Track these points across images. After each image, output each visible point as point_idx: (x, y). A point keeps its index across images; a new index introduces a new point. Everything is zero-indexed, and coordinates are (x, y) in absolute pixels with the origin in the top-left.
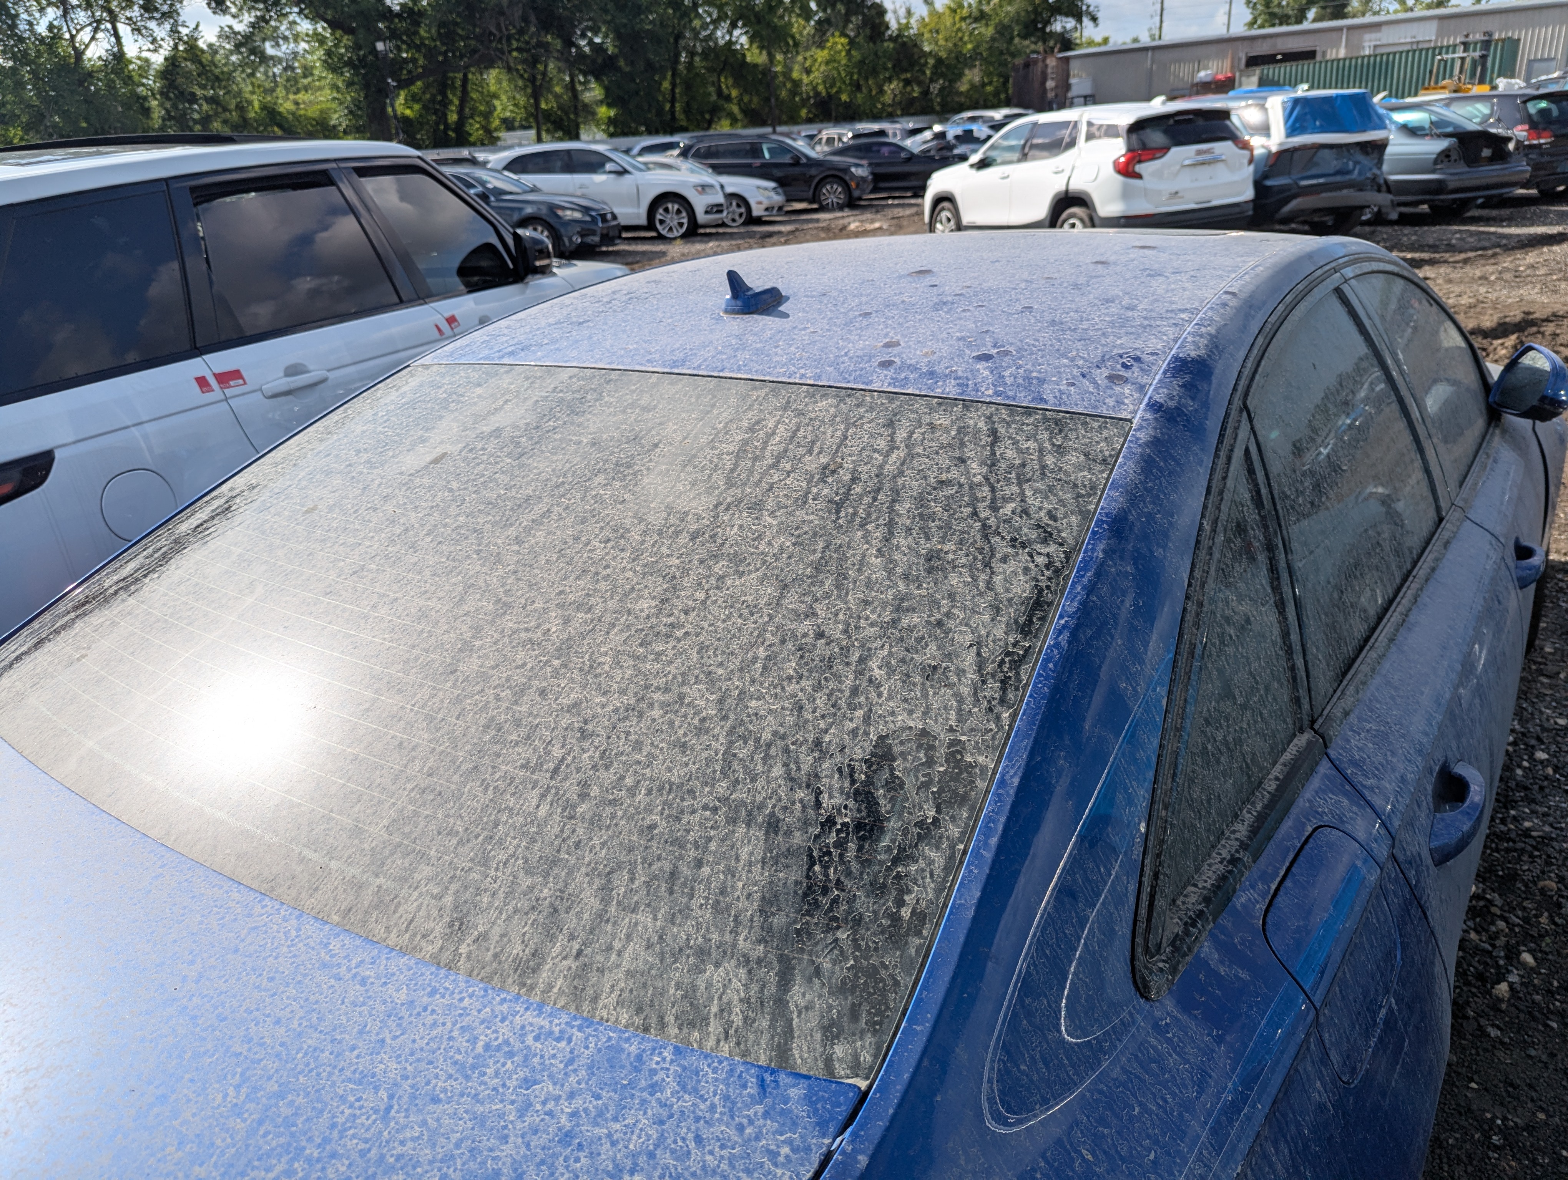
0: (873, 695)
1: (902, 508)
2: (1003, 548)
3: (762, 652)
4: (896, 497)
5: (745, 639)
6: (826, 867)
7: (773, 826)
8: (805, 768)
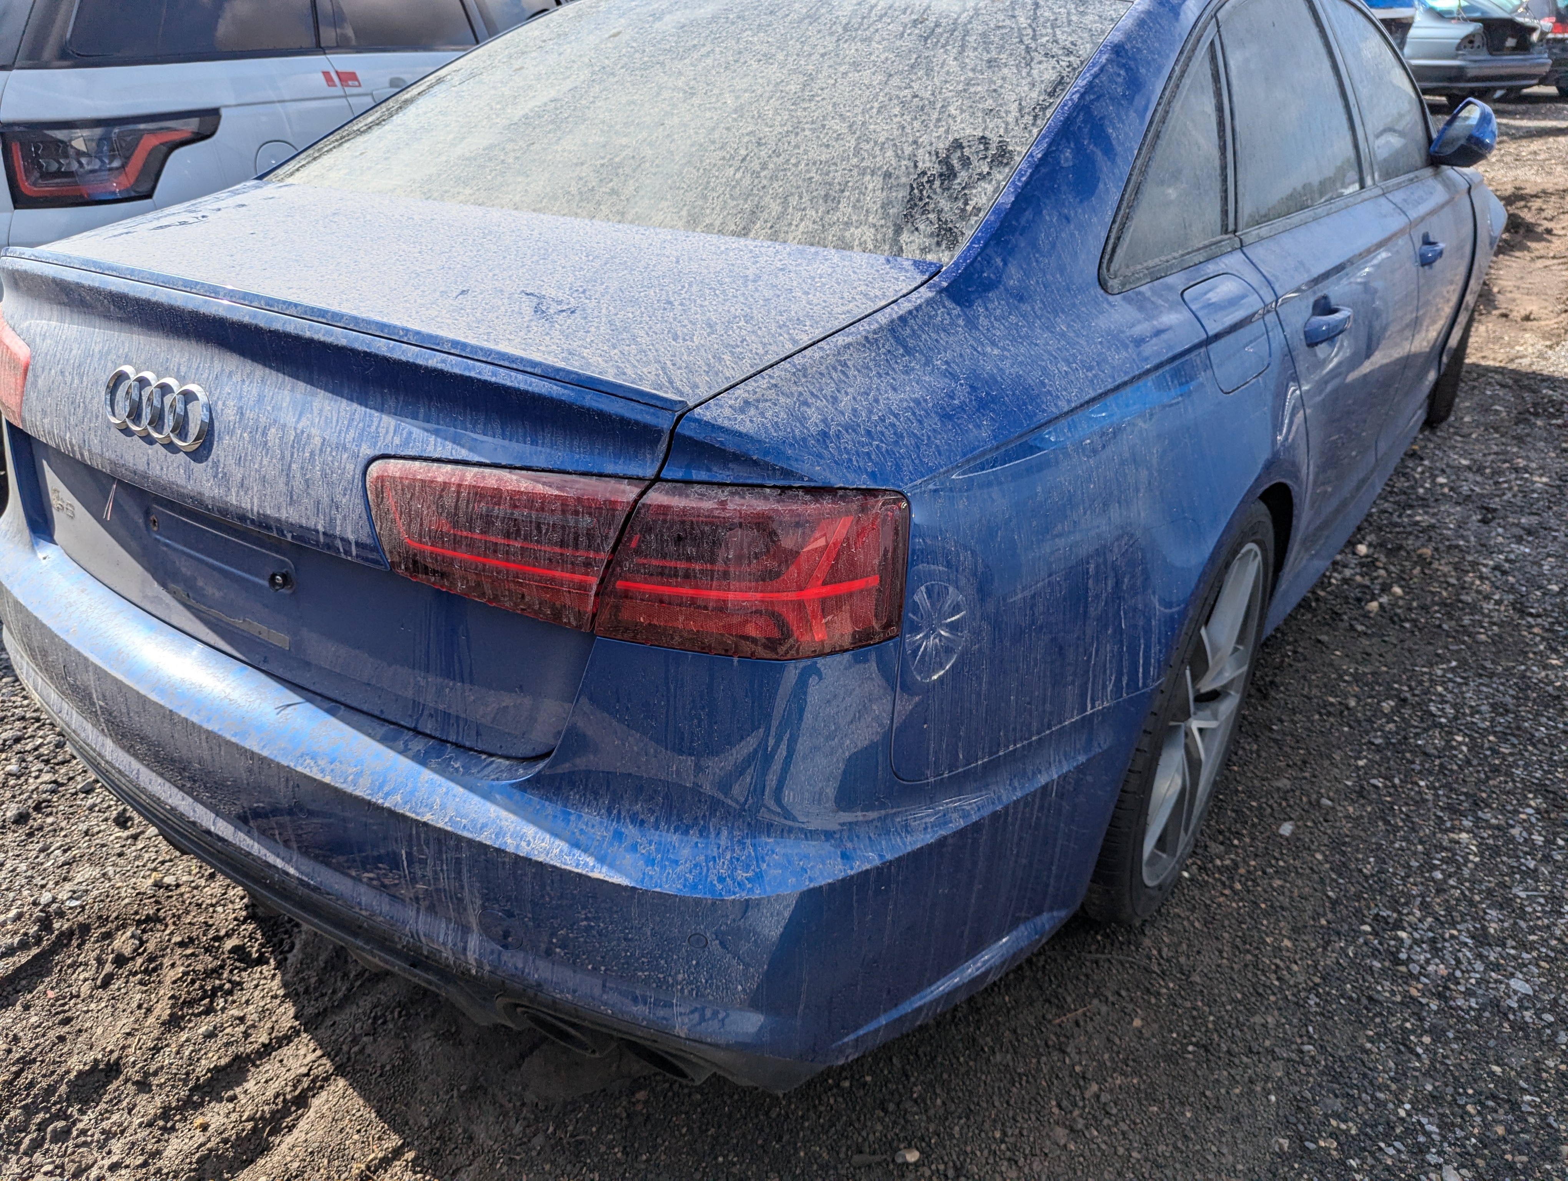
0: (951, 121)
1: (971, 39)
2: (1038, 57)
3: (876, 105)
4: (967, 33)
5: (864, 99)
6: (921, 191)
7: (887, 175)
8: (907, 153)
